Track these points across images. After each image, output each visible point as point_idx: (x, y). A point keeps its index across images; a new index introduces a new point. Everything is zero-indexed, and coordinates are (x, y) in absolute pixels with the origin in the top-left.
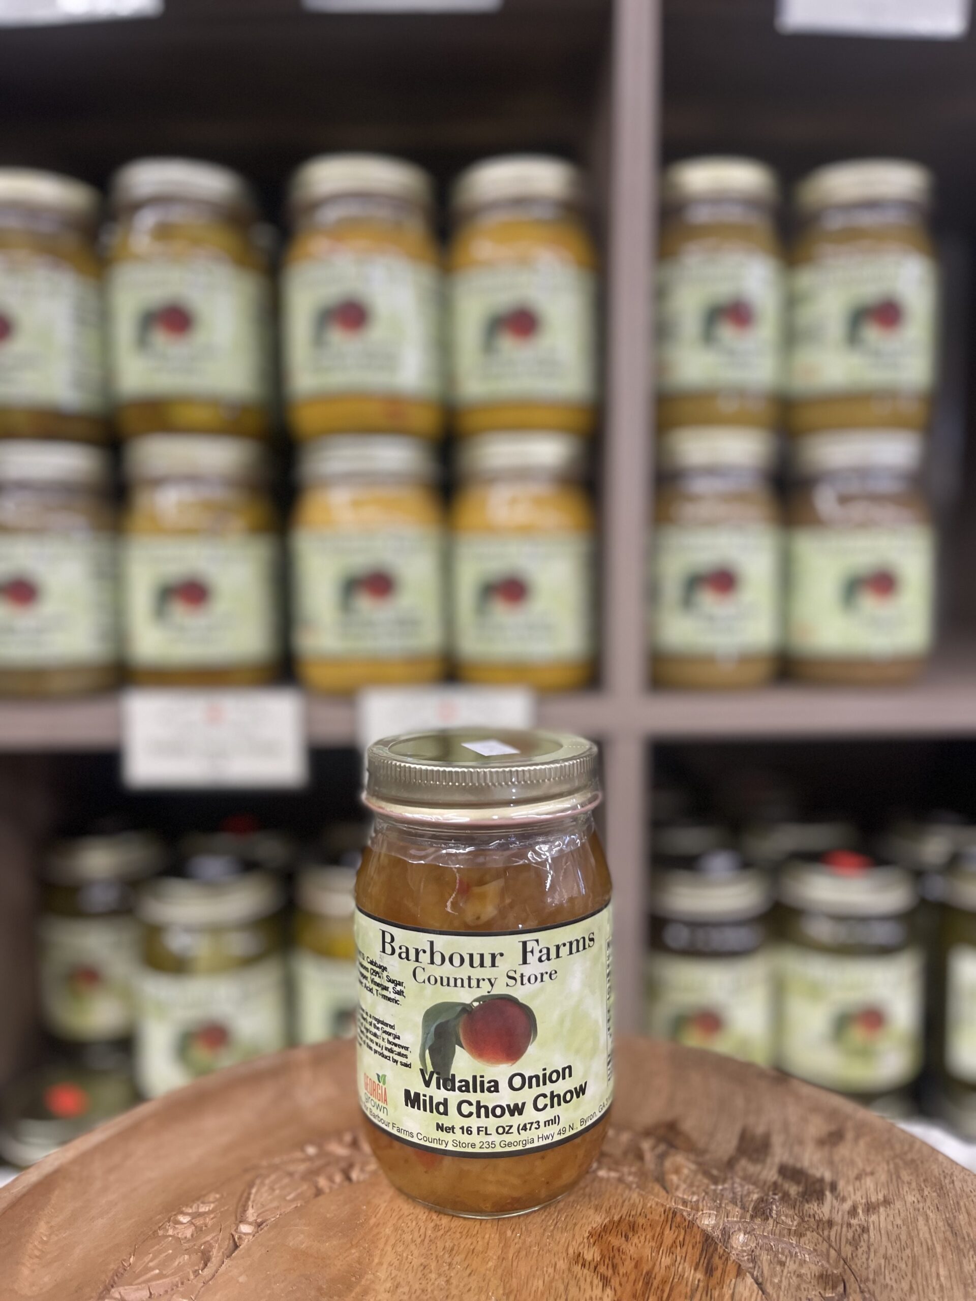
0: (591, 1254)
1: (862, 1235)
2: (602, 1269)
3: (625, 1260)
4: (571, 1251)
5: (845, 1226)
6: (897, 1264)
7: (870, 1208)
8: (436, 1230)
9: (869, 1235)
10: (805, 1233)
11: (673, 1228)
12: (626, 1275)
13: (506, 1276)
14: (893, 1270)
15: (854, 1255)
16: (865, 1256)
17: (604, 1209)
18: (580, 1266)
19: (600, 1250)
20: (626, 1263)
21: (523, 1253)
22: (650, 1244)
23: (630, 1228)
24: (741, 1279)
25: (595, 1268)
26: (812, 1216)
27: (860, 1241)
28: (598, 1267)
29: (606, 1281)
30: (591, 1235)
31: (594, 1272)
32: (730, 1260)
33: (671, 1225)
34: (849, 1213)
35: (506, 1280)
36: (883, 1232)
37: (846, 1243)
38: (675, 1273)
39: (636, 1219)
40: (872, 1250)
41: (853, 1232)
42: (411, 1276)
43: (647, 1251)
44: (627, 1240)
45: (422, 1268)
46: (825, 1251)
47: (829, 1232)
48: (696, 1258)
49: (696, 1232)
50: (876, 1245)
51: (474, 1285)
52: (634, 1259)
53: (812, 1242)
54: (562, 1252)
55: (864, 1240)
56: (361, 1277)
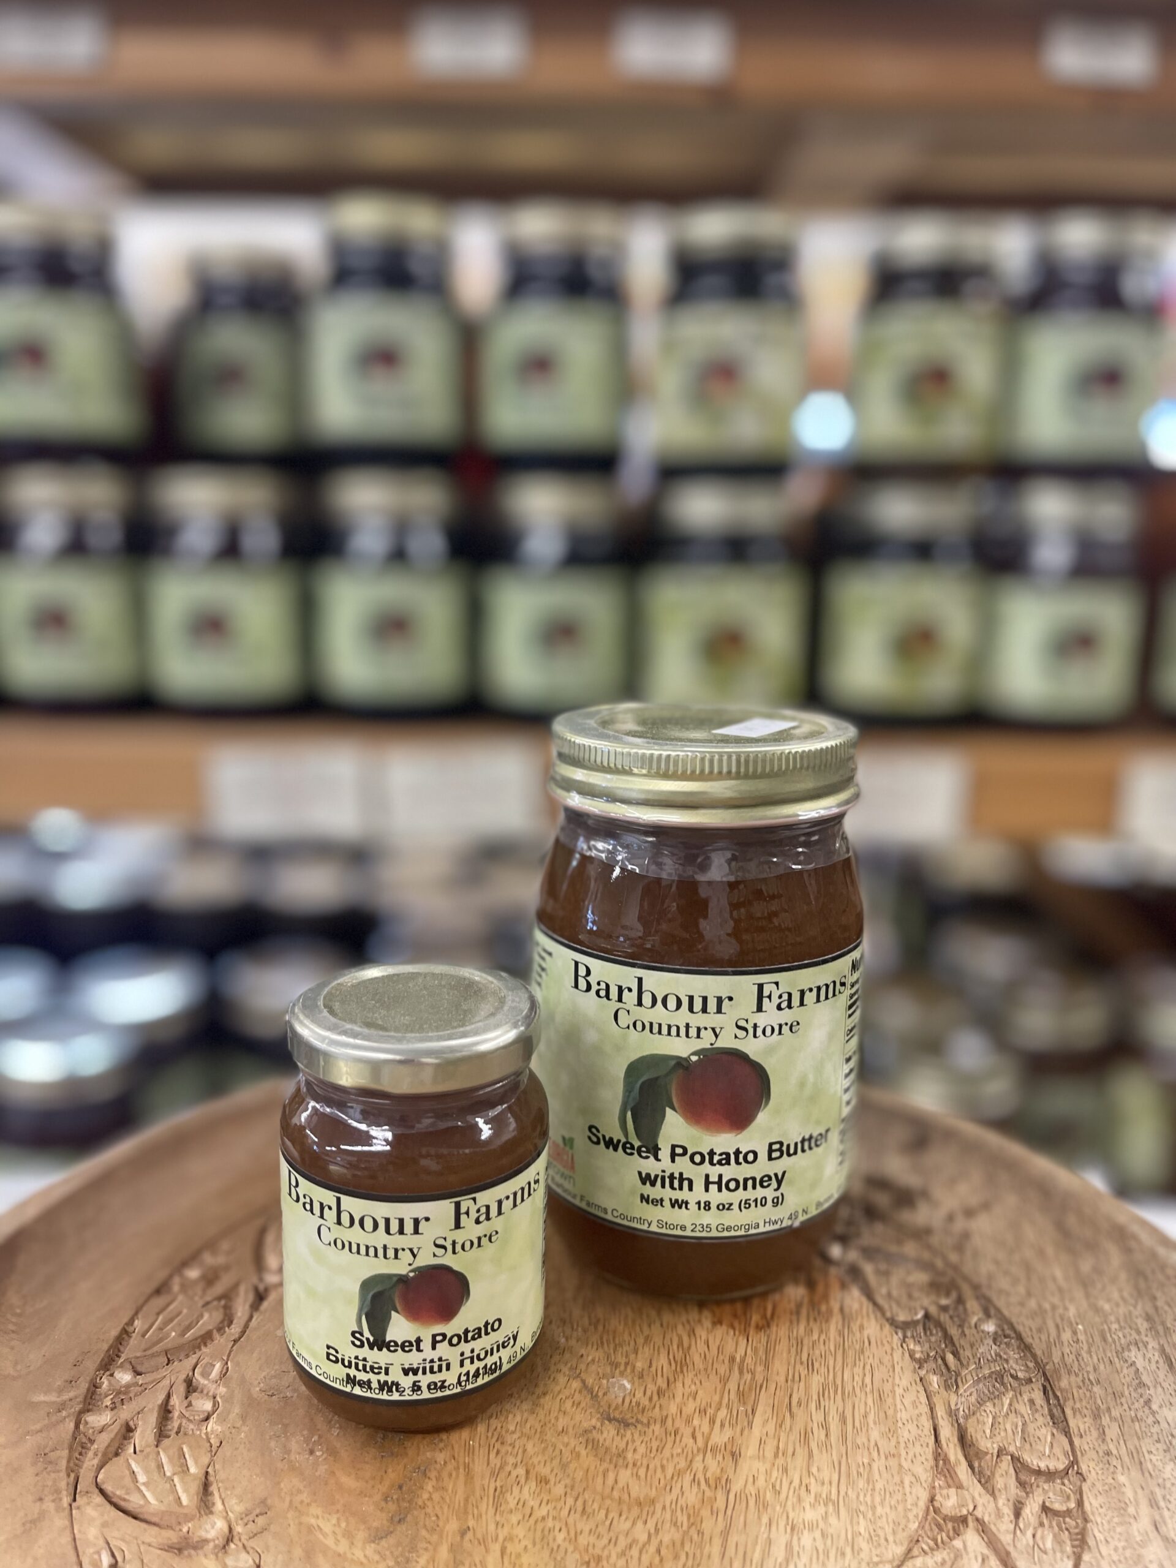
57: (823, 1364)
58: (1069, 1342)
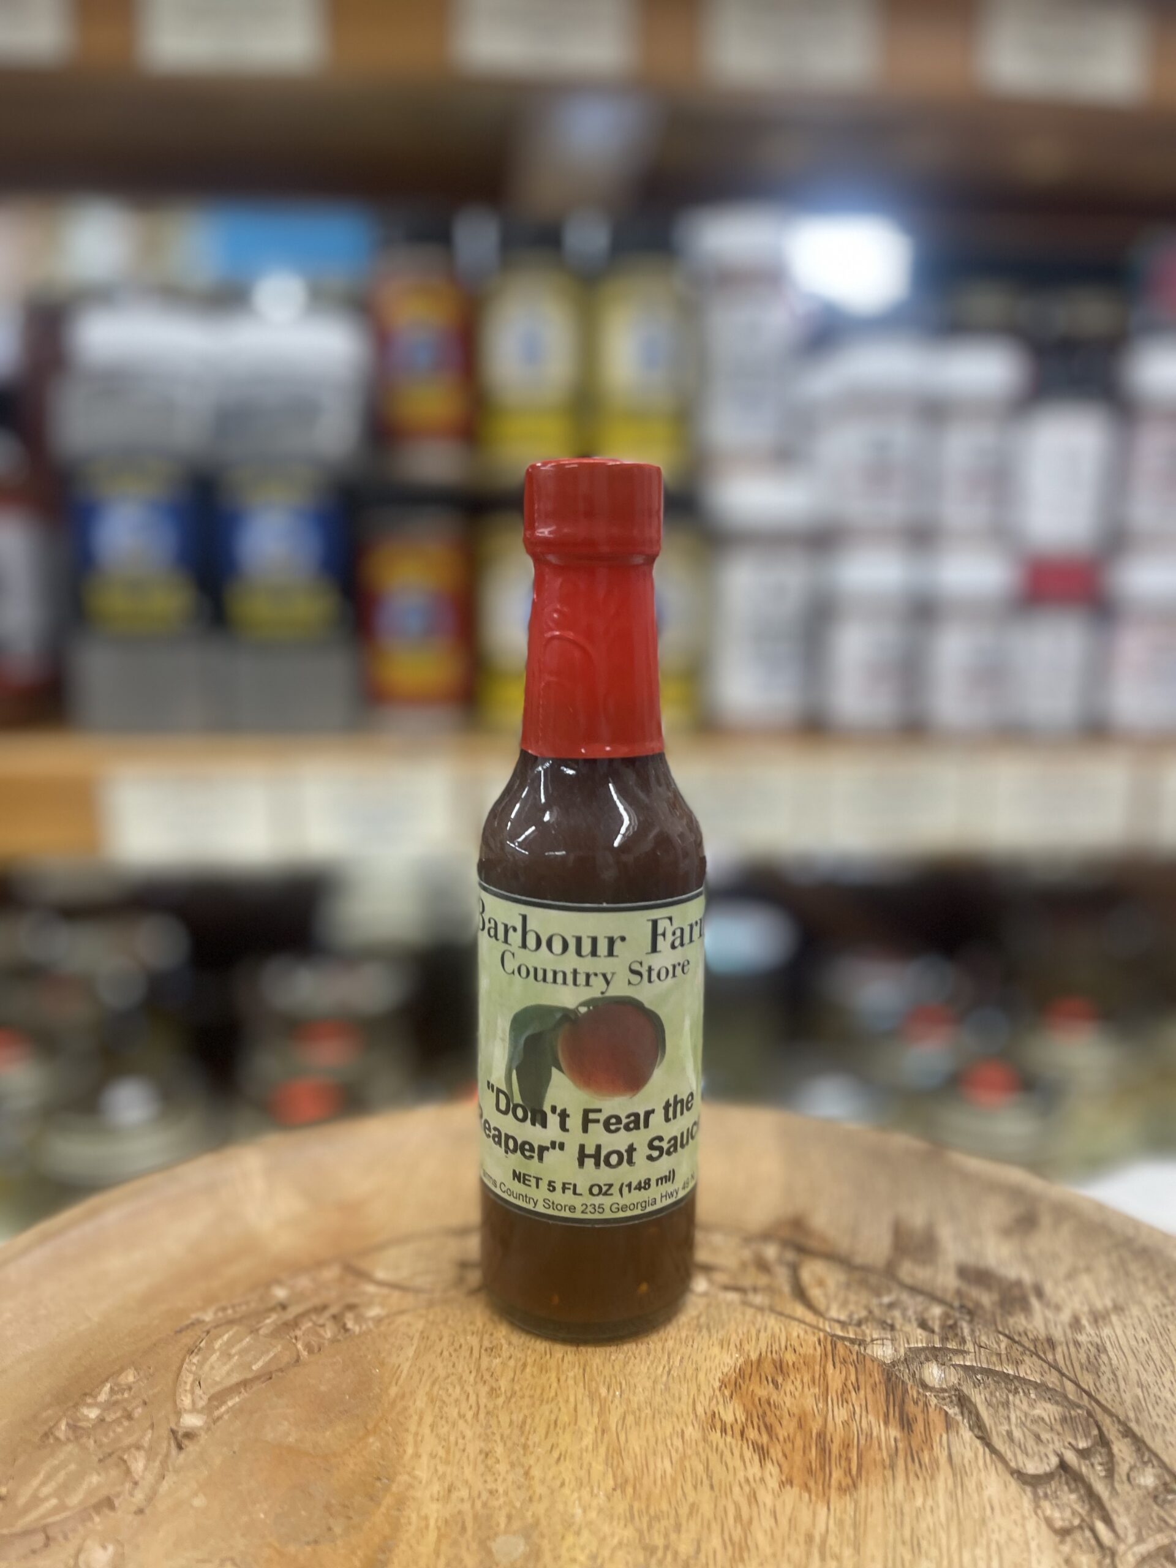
0: (733, 1412)
1: (1099, 1356)
2: (752, 1434)
3: (782, 1418)
4: (700, 1410)
5: (1071, 1346)
6: (1159, 1394)
7: (1098, 1318)
8: (494, 1395)
9: (1108, 1356)
10: (1021, 1359)
11: (838, 1365)
12: (789, 1439)
13: (613, 1457)
14: (1157, 1403)
15: (1098, 1385)
16: (1113, 1386)
17: (732, 1346)
18: (719, 1431)
19: (741, 1408)
20: (784, 1422)
21: (630, 1419)
22: (811, 1389)
23: (777, 1369)
24: (955, 1434)
25: (742, 1433)
26: (1023, 1334)
27: (1099, 1365)
28: (746, 1429)
29: (762, 1453)
30: (723, 1384)
31: (742, 1440)
32: (930, 1405)
33: (833, 1360)
34: (1071, 1326)
35: (615, 1463)
36: (1126, 1350)
37: (1082, 1368)
38: (858, 1431)
39: (782, 1355)
40: (1119, 1374)
41: (1085, 1352)
42: (468, 1472)
43: (809, 1403)
44: (777, 1388)
45: (483, 1456)
46: (1056, 1382)
47: (1054, 1355)
48: (882, 1406)
49: (871, 1368)
50: (1122, 1368)
51: (567, 1476)
52: (794, 1415)
53: (1036, 1371)
54: (688, 1414)
55: (1104, 1363)
56: (391, 1479)
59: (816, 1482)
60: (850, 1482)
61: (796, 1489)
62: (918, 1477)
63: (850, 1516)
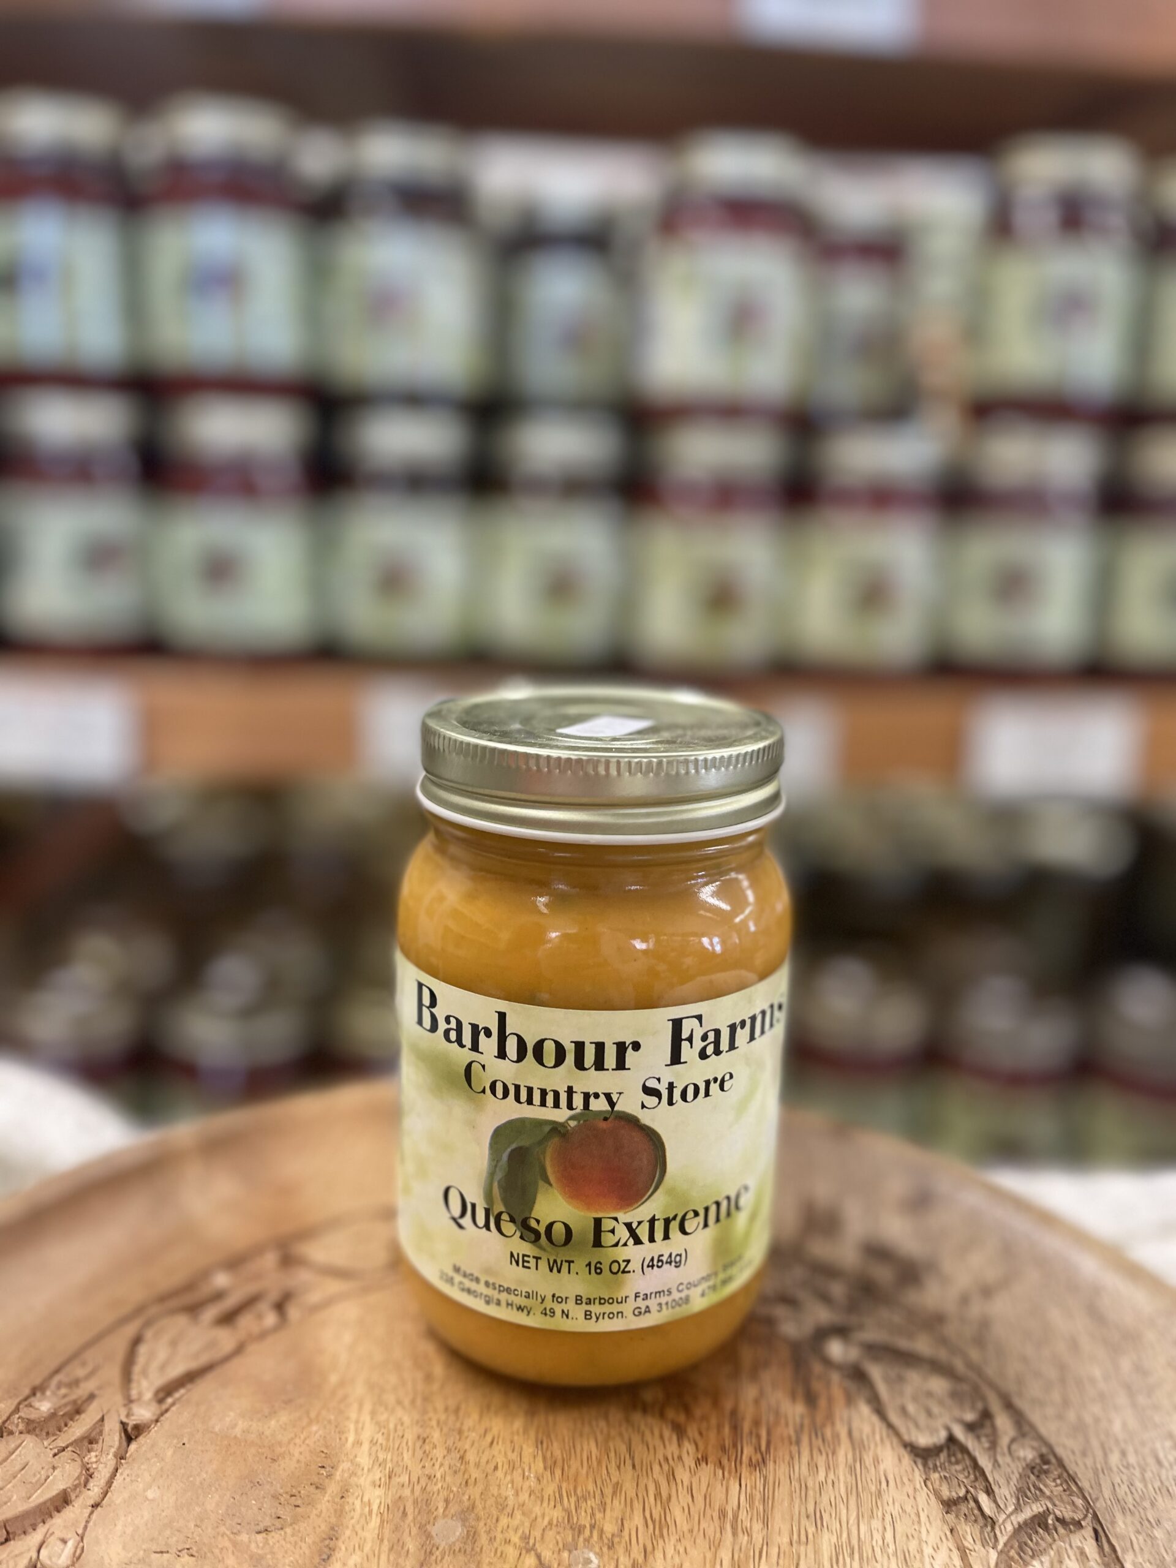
57: (834, 1515)
58: (1118, 1468)
59: (729, 1460)
60: (760, 1460)
61: (711, 1466)
62: (820, 1451)
63: (760, 1492)
